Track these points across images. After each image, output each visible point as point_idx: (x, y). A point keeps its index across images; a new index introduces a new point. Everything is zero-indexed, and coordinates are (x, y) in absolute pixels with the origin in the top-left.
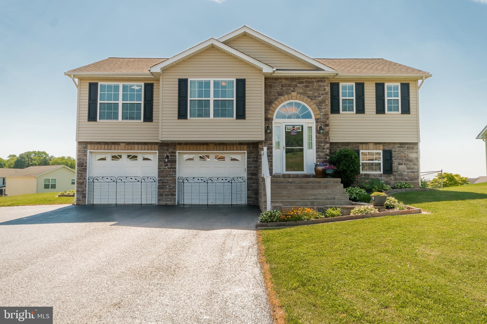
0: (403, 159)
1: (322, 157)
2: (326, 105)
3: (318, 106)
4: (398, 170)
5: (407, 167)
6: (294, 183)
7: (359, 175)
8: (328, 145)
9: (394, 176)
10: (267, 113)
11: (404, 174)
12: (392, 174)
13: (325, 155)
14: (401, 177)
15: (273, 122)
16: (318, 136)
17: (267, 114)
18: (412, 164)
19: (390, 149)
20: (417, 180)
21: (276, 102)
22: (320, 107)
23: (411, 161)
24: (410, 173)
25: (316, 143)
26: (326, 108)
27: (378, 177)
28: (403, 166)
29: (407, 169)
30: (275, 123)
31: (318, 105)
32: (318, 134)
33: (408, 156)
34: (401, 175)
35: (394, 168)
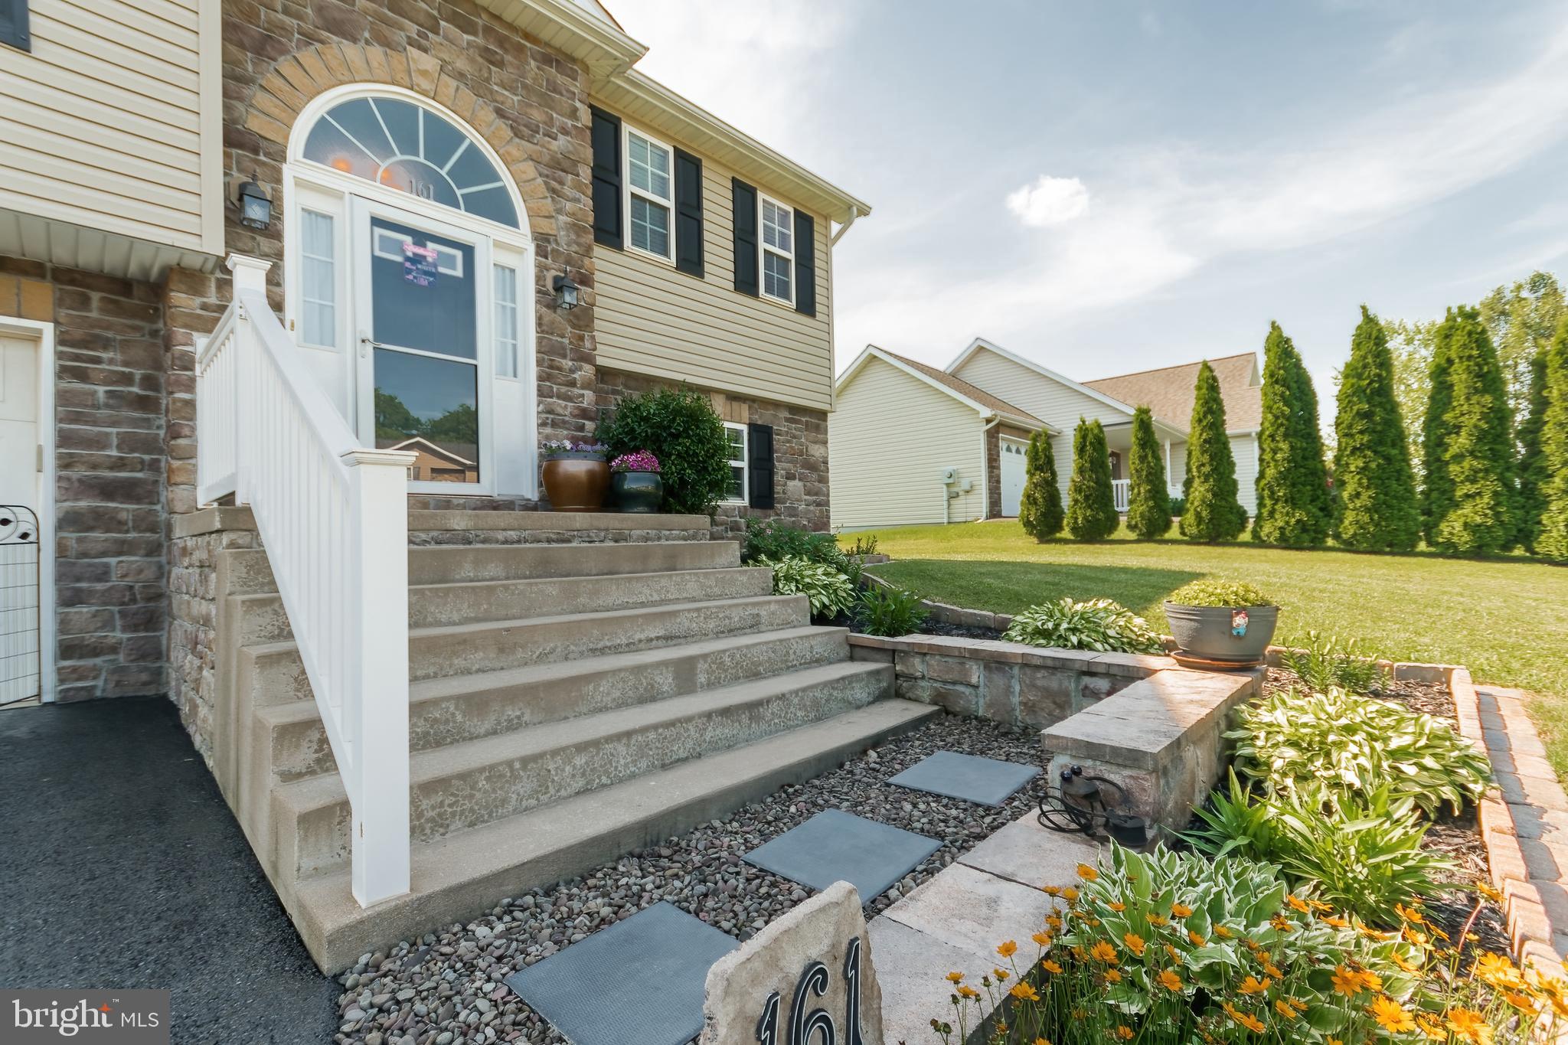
0: (797, 462)
1: (564, 422)
2: (581, 188)
3: (547, 177)
4: (786, 496)
5: (805, 486)
6: (484, 542)
8: (587, 371)
9: (777, 514)
10: (242, 100)
11: (800, 508)
12: (771, 507)
13: (576, 412)
14: (793, 519)
15: (288, 172)
16: (546, 320)
17: (240, 105)
18: (816, 477)
19: (766, 424)
21: (307, 59)
22: (554, 184)
23: (813, 467)
24: (812, 508)
25: (538, 352)
26: (578, 201)
27: (738, 519)
28: (797, 483)
29: (805, 494)
30: (300, 183)
31: (546, 172)
32: (544, 309)
33: (806, 450)
34: (793, 512)
35: (778, 490)
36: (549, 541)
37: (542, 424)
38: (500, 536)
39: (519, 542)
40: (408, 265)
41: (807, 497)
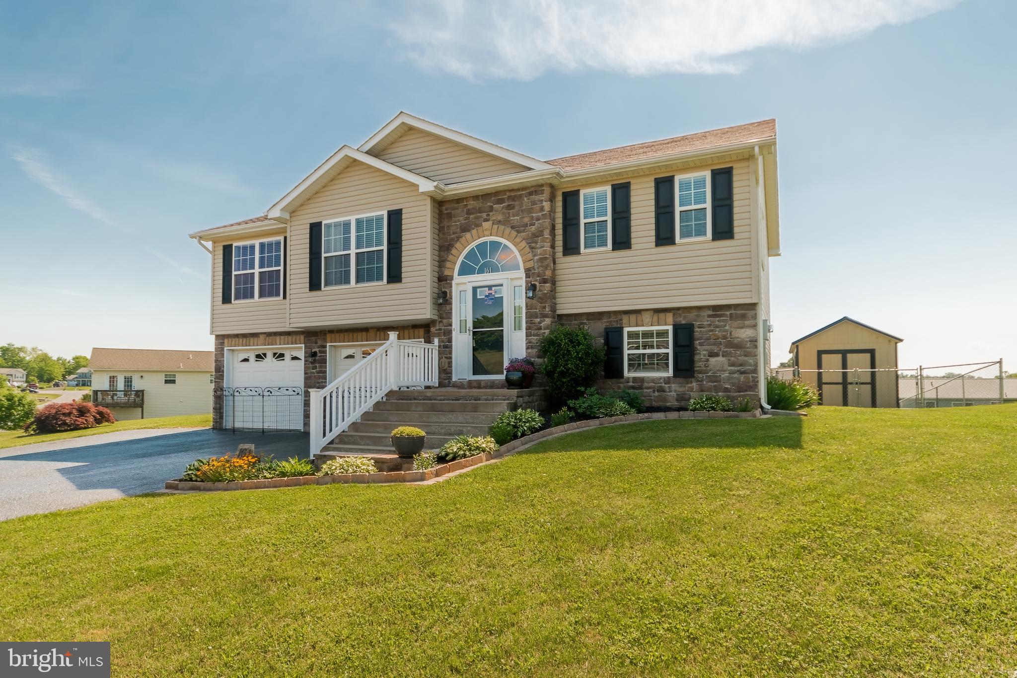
0: (720, 343)
1: (537, 345)
2: (544, 241)
3: (530, 243)
4: (708, 368)
5: (729, 360)
7: (622, 380)
8: (549, 321)
9: (699, 381)
10: (444, 267)
11: (723, 376)
12: (693, 377)
13: (541, 340)
14: (715, 384)
15: (454, 283)
16: (529, 304)
17: (443, 269)
18: (742, 353)
19: (689, 323)
20: (754, 391)
21: (458, 245)
22: (533, 245)
23: (738, 346)
24: (736, 375)
25: (526, 318)
26: (542, 247)
27: (663, 385)
28: (720, 359)
29: (729, 366)
30: (457, 284)
31: (530, 241)
32: (529, 300)
33: (731, 335)
34: (715, 379)
35: (699, 365)
36: (453, 400)
37: (527, 348)
38: (439, 398)
39: (444, 400)
40: (486, 298)
41: (730, 368)
